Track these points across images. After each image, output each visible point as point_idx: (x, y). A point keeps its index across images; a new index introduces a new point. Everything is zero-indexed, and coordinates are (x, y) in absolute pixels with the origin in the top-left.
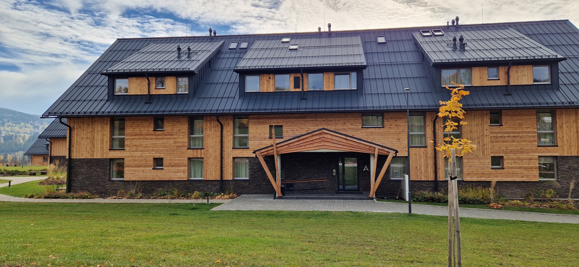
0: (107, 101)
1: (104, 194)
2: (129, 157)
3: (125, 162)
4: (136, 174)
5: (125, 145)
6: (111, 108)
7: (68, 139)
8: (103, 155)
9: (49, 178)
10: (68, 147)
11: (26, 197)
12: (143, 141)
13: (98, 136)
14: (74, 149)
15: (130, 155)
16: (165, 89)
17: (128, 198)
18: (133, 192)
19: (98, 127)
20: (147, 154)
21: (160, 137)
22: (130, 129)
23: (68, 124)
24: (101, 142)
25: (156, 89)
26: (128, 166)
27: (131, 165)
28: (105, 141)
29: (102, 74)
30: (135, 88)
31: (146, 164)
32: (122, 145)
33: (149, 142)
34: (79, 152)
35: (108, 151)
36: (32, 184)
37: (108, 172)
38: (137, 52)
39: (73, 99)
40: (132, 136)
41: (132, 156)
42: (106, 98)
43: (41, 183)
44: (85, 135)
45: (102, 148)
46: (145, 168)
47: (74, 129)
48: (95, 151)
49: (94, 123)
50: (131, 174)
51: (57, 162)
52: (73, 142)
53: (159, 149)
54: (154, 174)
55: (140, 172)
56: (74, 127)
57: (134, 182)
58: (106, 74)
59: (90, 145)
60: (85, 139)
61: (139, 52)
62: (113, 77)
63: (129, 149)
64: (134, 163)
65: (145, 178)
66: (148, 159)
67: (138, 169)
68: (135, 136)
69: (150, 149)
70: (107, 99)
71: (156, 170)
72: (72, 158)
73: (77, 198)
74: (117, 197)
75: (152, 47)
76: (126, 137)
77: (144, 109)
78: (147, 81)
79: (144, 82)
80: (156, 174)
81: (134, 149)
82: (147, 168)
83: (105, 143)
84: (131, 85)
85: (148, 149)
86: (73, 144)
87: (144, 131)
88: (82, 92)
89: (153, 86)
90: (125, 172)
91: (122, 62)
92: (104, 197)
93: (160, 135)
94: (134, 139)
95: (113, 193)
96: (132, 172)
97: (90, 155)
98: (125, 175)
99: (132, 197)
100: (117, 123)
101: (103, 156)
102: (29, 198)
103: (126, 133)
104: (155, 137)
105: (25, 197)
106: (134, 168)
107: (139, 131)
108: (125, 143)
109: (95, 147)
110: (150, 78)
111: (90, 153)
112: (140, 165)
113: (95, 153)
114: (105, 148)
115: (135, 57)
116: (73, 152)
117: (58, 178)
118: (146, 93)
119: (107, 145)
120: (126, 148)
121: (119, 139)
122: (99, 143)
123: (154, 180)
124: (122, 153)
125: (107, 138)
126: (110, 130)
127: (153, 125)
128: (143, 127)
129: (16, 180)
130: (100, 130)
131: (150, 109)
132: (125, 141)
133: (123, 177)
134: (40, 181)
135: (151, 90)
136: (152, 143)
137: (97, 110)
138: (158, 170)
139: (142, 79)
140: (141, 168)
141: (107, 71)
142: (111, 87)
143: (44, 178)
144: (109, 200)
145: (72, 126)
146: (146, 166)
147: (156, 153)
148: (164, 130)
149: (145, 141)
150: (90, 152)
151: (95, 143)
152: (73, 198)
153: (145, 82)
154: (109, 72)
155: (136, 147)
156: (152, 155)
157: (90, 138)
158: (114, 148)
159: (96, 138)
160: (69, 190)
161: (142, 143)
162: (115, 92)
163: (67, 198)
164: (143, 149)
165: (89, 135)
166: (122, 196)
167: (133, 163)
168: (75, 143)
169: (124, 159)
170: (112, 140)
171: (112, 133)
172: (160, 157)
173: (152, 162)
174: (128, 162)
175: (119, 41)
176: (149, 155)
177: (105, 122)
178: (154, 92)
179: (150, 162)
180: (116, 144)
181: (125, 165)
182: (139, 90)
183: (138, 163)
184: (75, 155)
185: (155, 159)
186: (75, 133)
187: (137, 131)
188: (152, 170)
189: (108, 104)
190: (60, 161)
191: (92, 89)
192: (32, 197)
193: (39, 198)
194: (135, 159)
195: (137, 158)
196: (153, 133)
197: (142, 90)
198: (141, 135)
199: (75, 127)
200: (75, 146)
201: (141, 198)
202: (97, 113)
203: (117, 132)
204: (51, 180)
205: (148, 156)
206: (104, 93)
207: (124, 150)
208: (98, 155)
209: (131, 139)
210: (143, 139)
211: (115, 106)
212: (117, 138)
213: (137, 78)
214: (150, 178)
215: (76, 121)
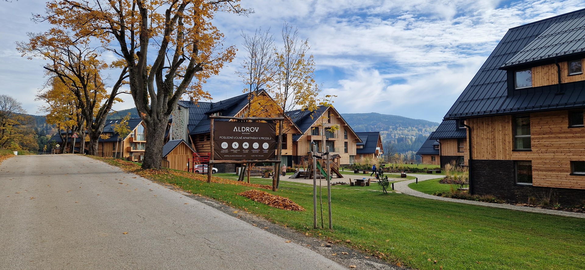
0: (507, 97)
1: (513, 200)
2: (537, 159)
3: (532, 165)
4: (547, 179)
5: (532, 145)
6: (510, 105)
7: (468, 140)
8: (506, 156)
9: (447, 177)
10: (468, 148)
11: (435, 194)
12: (555, 140)
13: (499, 136)
14: (475, 151)
15: (538, 157)
16: (582, 74)
17: (543, 207)
18: (548, 200)
19: (498, 127)
20: (561, 156)
21: (577, 135)
22: (536, 127)
23: (468, 125)
24: (502, 142)
25: (569, 75)
26: (537, 170)
27: (541, 168)
28: (507, 141)
29: (500, 69)
30: (540, 78)
31: (561, 169)
32: (527, 146)
33: (563, 142)
34: (480, 153)
35: (512, 152)
36: (434, 182)
37: (512, 175)
38: (537, 38)
39: (470, 99)
40: (539, 134)
41: (541, 159)
42: (506, 94)
43: (442, 181)
44: (485, 136)
45: (504, 149)
46: (560, 173)
47: (474, 129)
48: (497, 152)
49: (494, 122)
50: (541, 178)
51: (454, 162)
52: (473, 143)
53: (578, 150)
54: (572, 181)
55: (554, 178)
56: (473, 128)
57: (547, 189)
58: (503, 69)
59: (491, 146)
60: (485, 139)
61: (539, 37)
62: (512, 70)
63: (536, 150)
64: (545, 166)
65: (560, 185)
66: (563, 162)
67: (549, 173)
68: (544, 134)
69: (565, 150)
70: (507, 95)
71: (574, 176)
72: (474, 159)
73: (483, 201)
74: (528, 205)
75: (554, 28)
76: (532, 137)
77: (555, 102)
78: (556, 67)
79: (553, 70)
80: (575, 181)
81: (543, 150)
82: (562, 173)
83: (507, 143)
84: (536, 76)
85: (562, 150)
86: (473, 145)
87: (555, 128)
88: (479, 91)
89: (565, 73)
90: (533, 177)
91: (521, 52)
92: (512, 203)
93: (579, 132)
94: (543, 138)
95: (523, 200)
96: (543, 177)
97: (491, 156)
98: (533, 179)
99: (546, 206)
100: (520, 121)
101: (506, 158)
102: (438, 196)
103: (531, 132)
104: (572, 135)
105: (434, 195)
106: (544, 173)
107: (549, 129)
108: (532, 143)
109: (497, 147)
110: (560, 65)
111: (491, 154)
112: (552, 169)
113: (497, 154)
114: (507, 148)
115: (534, 44)
116: (473, 153)
117: (455, 178)
118: (556, 82)
119: (509, 146)
120: (533, 149)
121: (524, 138)
122: (501, 143)
123: (573, 188)
124: (528, 154)
125: (509, 138)
126: (512, 129)
127: (567, 121)
128: (554, 124)
129: (422, 177)
130: (501, 129)
131: (564, 101)
132: (532, 141)
133: (531, 182)
134: (439, 180)
135: (563, 78)
136: (567, 142)
137: (497, 108)
138: (579, 177)
139: (550, 67)
140: (554, 173)
141: (506, 65)
142: (511, 81)
143: (441, 177)
144: (518, 207)
145: (471, 126)
146: (560, 170)
147: (573, 155)
148: (583, 127)
149: (558, 140)
150: (491, 152)
151: (497, 144)
152: (479, 201)
153: (554, 70)
154: (508, 65)
155: (546, 147)
156: (568, 157)
157: (490, 138)
158: (518, 149)
159: (497, 138)
160: (472, 191)
161: (554, 143)
162: (515, 87)
163: (474, 200)
164: (555, 150)
165: (489, 135)
166: (535, 205)
167: (542, 166)
168: (475, 144)
169: (531, 161)
170: (515, 140)
171: (514, 133)
172: (581, 160)
173: (569, 166)
174: (537, 166)
175: (512, 31)
176: (564, 157)
177: (506, 121)
178: (566, 80)
179: (566, 166)
180: (520, 146)
181: (533, 168)
182: (545, 80)
183: (549, 166)
184: (476, 156)
185: (572, 162)
186: (474, 133)
187: (546, 128)
188: (569, 176)
189: (508, 101)
190: (456, 162)
191: (489, 86)
192: (440, 195)
193: (446, 197)
194: (545, 161)
195: (547, 161)
196: (569, 130)
197: (550, 79)
198: (551, 133)
199: (475, 128)
200: (475, 147)
201: (559, 209)
202: (498, 111)
203: (519, 131)
204: (449, 179)
205: (563, 159)
206: (503, 89)
207: (531, 151)
208: (500, 157)
209: (539, 138)
210: (555, 138)
211: (517, 102)
212: (520, 138)
213: (543, 66)
214: (568, 186)
215: (475, 122)
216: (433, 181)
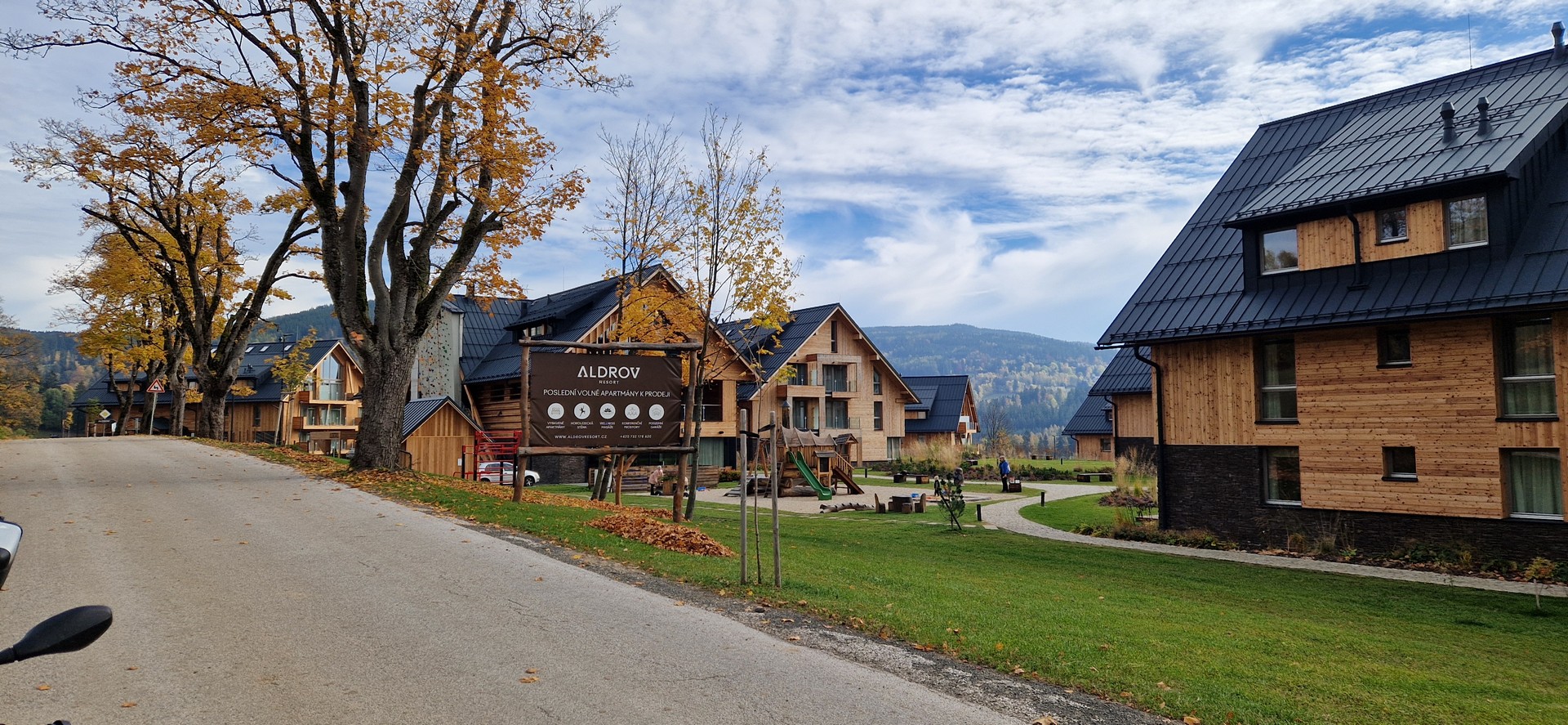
0: (1244, 293)
1: (1251, 542)
2: (1312, 442)
3: (1301, 458)
4: (1333, 491)
5: (1299, 410)
6: (1252, 313)
7: (1155, 396)
8: (1241, 436)
9: (1119, 490)
10: (1156, 416)
11: (1077, 530)
12: (1349, 397)
13: (1226, 388)
14: (1170, 423)
15: (1313, 437)
16: (1407, 240)
17: (1317, 558)
18: (1331, 541)
19: (1224, 365)
20: (1362, 435)
21: (1398, 385)
22: (1309, 367)
23: (1154, 360)
24: (1233, 402)
25: (1378, 244)
26: (1311, 469)
27: (1319, 465)
28: (1244, 398)
29: (1227, 225)
30: (1317, 250)
31: (1363, 466)
32: (1289, 412)
33: (1367, 402)
34: (1182, 429)
35: (1254, 426)
36: (1086, 501)
37: (1257, 483)
38: (1318, 151)
39: (1159, 298)
40: (1316, 383)
41: (1320, 442)
42: (1241, 287)
43: (1104, 500)
44: (1193, 387)
45: (1238, 420)
46: (1360, 475)
47: (1167, 371)
48: (1221, 426)
49: (1214, 355)
50: (1320, 490)
51: (1134, 453)
52: (1167, 404)
53: (1400, 420)
54: (1388, 495)
55: (1348, 487)
56: (1166, 366)
57: (1330, 514)
58: (1235, 225)
59: (1207, 410)
60: (1193, 395)
61: (1321, 150)
62: (1255, 228)
63: (1309, 420)
64: (1328, 459)
65: (1362, 505)
66: (1368, 449)
67: (1338, 476)
68: (1325, 384)
69: (1371, 420)
70: (1243, 288)
71: (1393, 484)
72: (1168, 443)
73: (1185, 544)
74: (1287, 552)
75: (1361, 126)
76: (1300, 389)
77: (1347, 307)
78: (1350, 225)
79: (1343, 231)
80: (1394, 495)
81: (1324, 420)
82: (1365, 476)
83: (1244, 405)
84: (1307, 244)
85: (1364, 420)
86: (1166, 409)
87: (1350, 368)
88: (1181, 279)
89: (1370, 237)
90: (1302, 486)
91: (1277, 186)
92: (1251, 550)
93: (1402, 379)
94: (1322, 393)
95: (1273, 539)
96: (1324, 487)
97: (1208, 436)
98: (1303, 491)
99: (1327, 554)
100: (1272, 351)
101: (1242, 441)
102: (1083, 533)
103: (1298, 378)
104: (1385, 385)
105: (1074, 532)
106: (1327, 476)
107: (1336, 371)
108: (1299, 404)
109: (1220, 415)
110: (1359, 219)
111: (1208, 431)
112: (1344, 466)
113: (1221, 432)
114: (1244, 417)
115: (1313, 164)
116: (1167, 429)
117: (1137, 492)
118: (1350, 260)
119: (1249, 411)
120: (1301, 418)
121: (1283, 394)
122: (1230, 405)
123: (1390, 511)
124: (1290, 431)
125: (1248, 393)
126: (1256, 371)
127: (1375, 352)
128: (1346, 359)
129: (1056, 491)
130: (1229, 370)
131: (1365, 305)
132: (1298, 399)
133: (1299, 499)
134: (1100, 496)
135: (1366, 250)
136: (1375, 403)
137: (1219, 320)
138: (1402, 484)
139: (1337, 222)
140: (1349, 476)
141: (1239, 216)
142: (1253, 254)
143: (1107, 489)
144: (1263, 558)
145: (1161, 364)
146: (1362, 469)
147: (1389, 433)
148: (1410, 365)
149: (1355, 397)
150: (1207, 427)
151: (1220, 406)
152: (1176, 544)
153: (1345, 230)
154: (1244, 217)
155: (1329, 415)
156: (1378, 437)
157: (1206, 393)
158: (1270, 419)
159: (1220, 394)
160: (1165, 522)
161: (1347, 403)
162: (1262, 269)
163: (1163, 542)
164: (1350, 421)
165: (1204, 386)
166: (1300, 550)
167: (1322, 459)
168: (1172, 406)
169: (1297, 448)
170: (1262, 397)
171: (1261, 379)
172: (1406, 445)
173: (1381, 460)
174: (1310, 459)
175: (1266, 131)
176: (1369, 437)
177: (1242, 351)
178: (1372, 255)
179: (1375, 459)
180: (1274, 408)
181: (1302, 464)
182: (1327, 253)
183: (1338, 459)
184: (1173, 437)
185: (1387, 451)
186: (1170, 379)
187: (1329, 369)
188: (1381, 482)
189: (1246, 301)
190: (1139, 451)
191: (1206, 266)
192: (1088, 532)
193: (1103, 535)
194: (1329, 448)
195: (1333, 448)
196: (1379, 374)
197: (1338, 252)
198: (1340, 380)
199: (1170, 368)
200: (1172, 415)
201: (1353, 561)
202: (1219, 327)
203: (1273, 375)
204: (1122, 495)
205: (1368, 442)
206: (1234, 275)
207: (1297, 423)
208: (1227, 438)
209: (1316, 393)
210: (1348, 392)
211: (1266, 305)
212: (1274, 393)
213: (1322, 221)
214: (1379, 506)
215: (1170, 352)
216: (1085, 499)
